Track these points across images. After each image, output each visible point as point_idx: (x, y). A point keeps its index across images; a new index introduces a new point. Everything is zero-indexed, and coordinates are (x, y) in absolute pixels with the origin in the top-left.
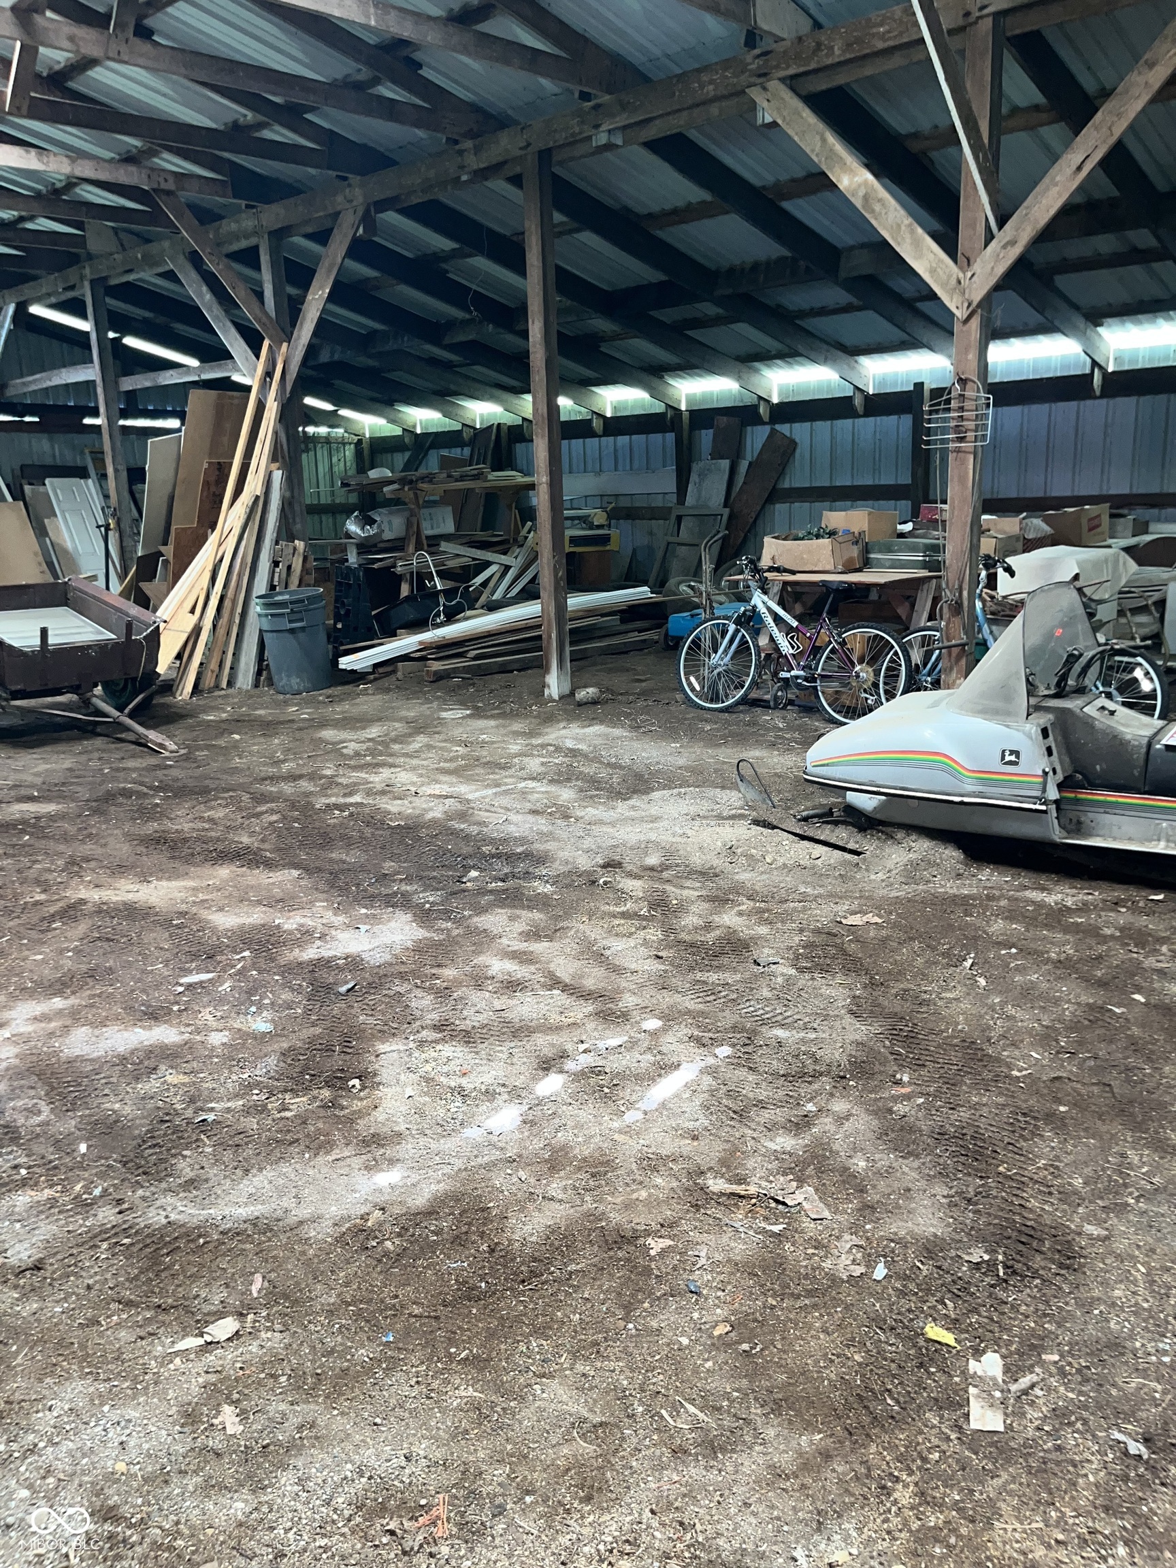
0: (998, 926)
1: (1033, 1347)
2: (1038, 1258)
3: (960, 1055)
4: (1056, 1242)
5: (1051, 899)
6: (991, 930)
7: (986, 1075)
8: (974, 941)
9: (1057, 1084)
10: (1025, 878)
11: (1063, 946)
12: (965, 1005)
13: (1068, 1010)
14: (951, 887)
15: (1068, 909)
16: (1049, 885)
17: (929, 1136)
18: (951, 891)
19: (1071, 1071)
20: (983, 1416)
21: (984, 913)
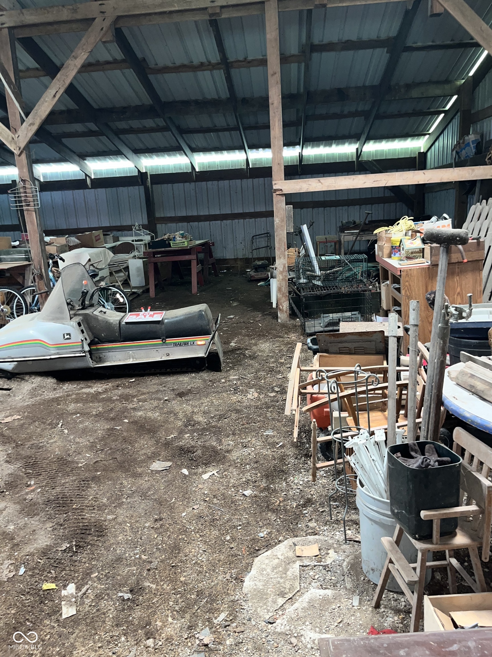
0: (72, 407)
1: (88, 574)
2: (89, 537)
3: (57, 465)
4: (96, 528)
5: (92, 390)
6: (68, 409)
7: (68, 469)
8: (61, 415)
9: (97, 464)
10: (82, 384)
11: (98, 408)
12: (59, 443)
13: (100, 433)
14: (51, 395)
15: (100, 393)
16: (92, 385)
17: (43, 504)
18: (51, 397)
19: (102, 458)
20: (68, 611)
21: (66, 402)
